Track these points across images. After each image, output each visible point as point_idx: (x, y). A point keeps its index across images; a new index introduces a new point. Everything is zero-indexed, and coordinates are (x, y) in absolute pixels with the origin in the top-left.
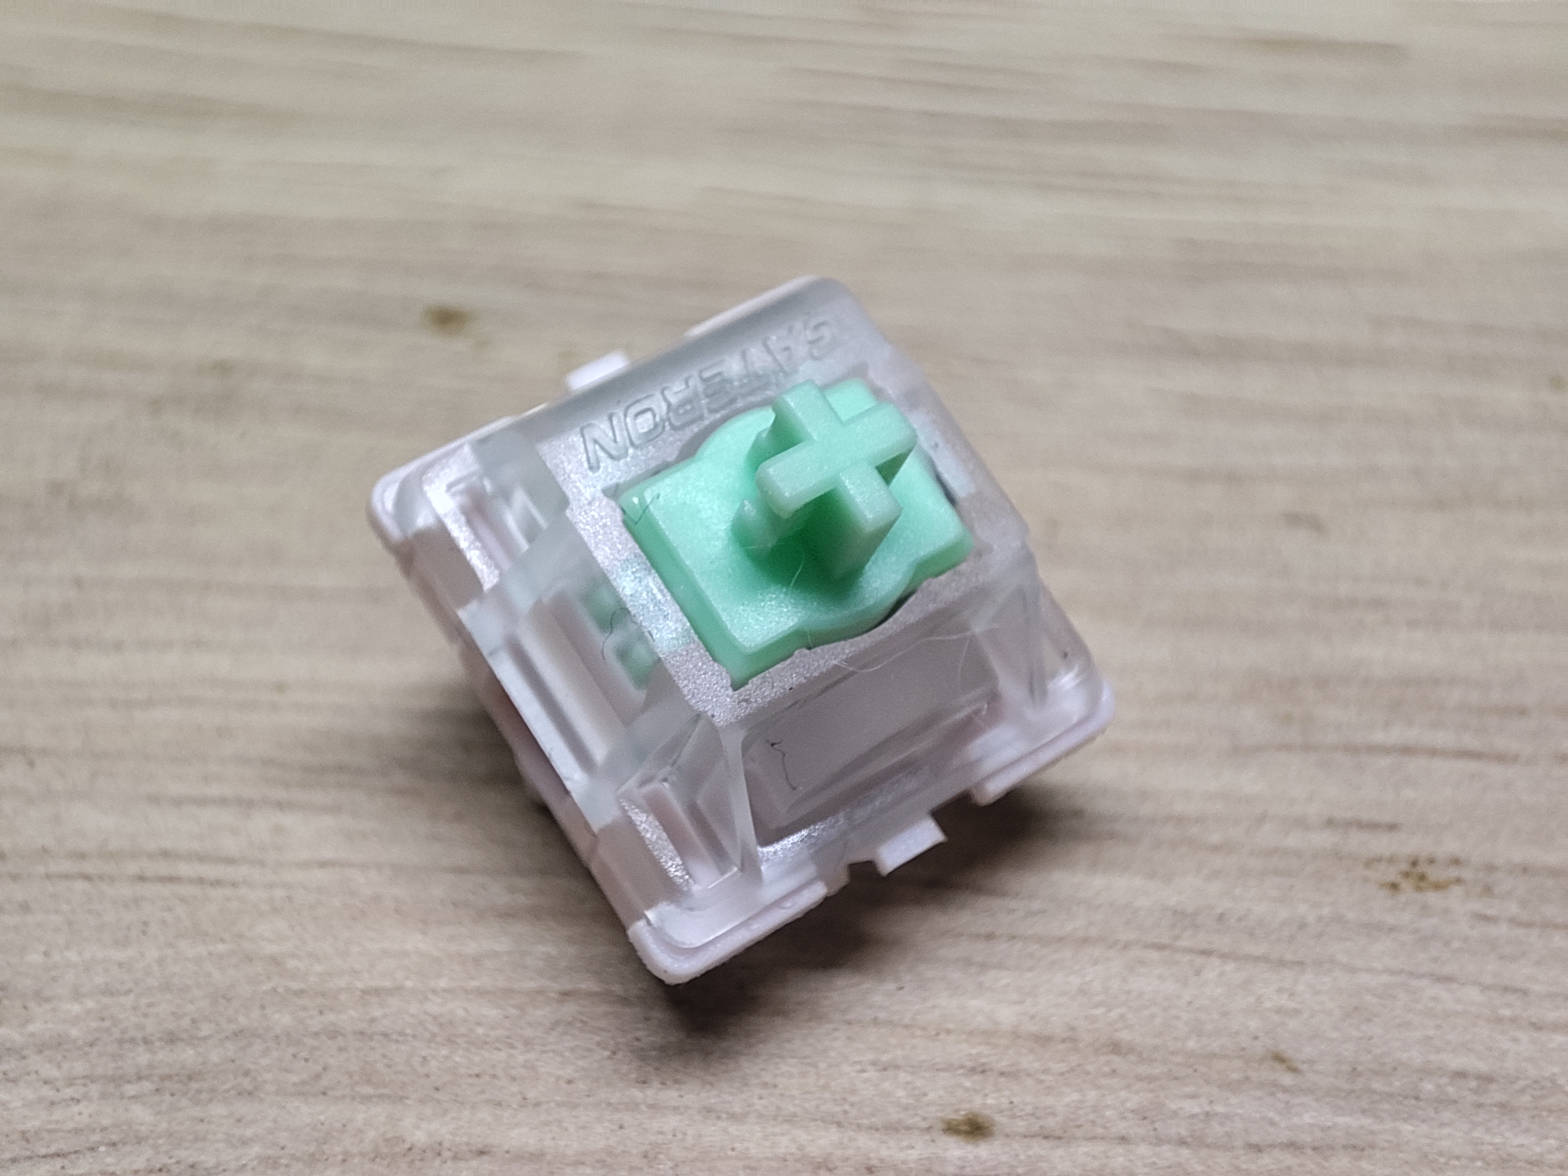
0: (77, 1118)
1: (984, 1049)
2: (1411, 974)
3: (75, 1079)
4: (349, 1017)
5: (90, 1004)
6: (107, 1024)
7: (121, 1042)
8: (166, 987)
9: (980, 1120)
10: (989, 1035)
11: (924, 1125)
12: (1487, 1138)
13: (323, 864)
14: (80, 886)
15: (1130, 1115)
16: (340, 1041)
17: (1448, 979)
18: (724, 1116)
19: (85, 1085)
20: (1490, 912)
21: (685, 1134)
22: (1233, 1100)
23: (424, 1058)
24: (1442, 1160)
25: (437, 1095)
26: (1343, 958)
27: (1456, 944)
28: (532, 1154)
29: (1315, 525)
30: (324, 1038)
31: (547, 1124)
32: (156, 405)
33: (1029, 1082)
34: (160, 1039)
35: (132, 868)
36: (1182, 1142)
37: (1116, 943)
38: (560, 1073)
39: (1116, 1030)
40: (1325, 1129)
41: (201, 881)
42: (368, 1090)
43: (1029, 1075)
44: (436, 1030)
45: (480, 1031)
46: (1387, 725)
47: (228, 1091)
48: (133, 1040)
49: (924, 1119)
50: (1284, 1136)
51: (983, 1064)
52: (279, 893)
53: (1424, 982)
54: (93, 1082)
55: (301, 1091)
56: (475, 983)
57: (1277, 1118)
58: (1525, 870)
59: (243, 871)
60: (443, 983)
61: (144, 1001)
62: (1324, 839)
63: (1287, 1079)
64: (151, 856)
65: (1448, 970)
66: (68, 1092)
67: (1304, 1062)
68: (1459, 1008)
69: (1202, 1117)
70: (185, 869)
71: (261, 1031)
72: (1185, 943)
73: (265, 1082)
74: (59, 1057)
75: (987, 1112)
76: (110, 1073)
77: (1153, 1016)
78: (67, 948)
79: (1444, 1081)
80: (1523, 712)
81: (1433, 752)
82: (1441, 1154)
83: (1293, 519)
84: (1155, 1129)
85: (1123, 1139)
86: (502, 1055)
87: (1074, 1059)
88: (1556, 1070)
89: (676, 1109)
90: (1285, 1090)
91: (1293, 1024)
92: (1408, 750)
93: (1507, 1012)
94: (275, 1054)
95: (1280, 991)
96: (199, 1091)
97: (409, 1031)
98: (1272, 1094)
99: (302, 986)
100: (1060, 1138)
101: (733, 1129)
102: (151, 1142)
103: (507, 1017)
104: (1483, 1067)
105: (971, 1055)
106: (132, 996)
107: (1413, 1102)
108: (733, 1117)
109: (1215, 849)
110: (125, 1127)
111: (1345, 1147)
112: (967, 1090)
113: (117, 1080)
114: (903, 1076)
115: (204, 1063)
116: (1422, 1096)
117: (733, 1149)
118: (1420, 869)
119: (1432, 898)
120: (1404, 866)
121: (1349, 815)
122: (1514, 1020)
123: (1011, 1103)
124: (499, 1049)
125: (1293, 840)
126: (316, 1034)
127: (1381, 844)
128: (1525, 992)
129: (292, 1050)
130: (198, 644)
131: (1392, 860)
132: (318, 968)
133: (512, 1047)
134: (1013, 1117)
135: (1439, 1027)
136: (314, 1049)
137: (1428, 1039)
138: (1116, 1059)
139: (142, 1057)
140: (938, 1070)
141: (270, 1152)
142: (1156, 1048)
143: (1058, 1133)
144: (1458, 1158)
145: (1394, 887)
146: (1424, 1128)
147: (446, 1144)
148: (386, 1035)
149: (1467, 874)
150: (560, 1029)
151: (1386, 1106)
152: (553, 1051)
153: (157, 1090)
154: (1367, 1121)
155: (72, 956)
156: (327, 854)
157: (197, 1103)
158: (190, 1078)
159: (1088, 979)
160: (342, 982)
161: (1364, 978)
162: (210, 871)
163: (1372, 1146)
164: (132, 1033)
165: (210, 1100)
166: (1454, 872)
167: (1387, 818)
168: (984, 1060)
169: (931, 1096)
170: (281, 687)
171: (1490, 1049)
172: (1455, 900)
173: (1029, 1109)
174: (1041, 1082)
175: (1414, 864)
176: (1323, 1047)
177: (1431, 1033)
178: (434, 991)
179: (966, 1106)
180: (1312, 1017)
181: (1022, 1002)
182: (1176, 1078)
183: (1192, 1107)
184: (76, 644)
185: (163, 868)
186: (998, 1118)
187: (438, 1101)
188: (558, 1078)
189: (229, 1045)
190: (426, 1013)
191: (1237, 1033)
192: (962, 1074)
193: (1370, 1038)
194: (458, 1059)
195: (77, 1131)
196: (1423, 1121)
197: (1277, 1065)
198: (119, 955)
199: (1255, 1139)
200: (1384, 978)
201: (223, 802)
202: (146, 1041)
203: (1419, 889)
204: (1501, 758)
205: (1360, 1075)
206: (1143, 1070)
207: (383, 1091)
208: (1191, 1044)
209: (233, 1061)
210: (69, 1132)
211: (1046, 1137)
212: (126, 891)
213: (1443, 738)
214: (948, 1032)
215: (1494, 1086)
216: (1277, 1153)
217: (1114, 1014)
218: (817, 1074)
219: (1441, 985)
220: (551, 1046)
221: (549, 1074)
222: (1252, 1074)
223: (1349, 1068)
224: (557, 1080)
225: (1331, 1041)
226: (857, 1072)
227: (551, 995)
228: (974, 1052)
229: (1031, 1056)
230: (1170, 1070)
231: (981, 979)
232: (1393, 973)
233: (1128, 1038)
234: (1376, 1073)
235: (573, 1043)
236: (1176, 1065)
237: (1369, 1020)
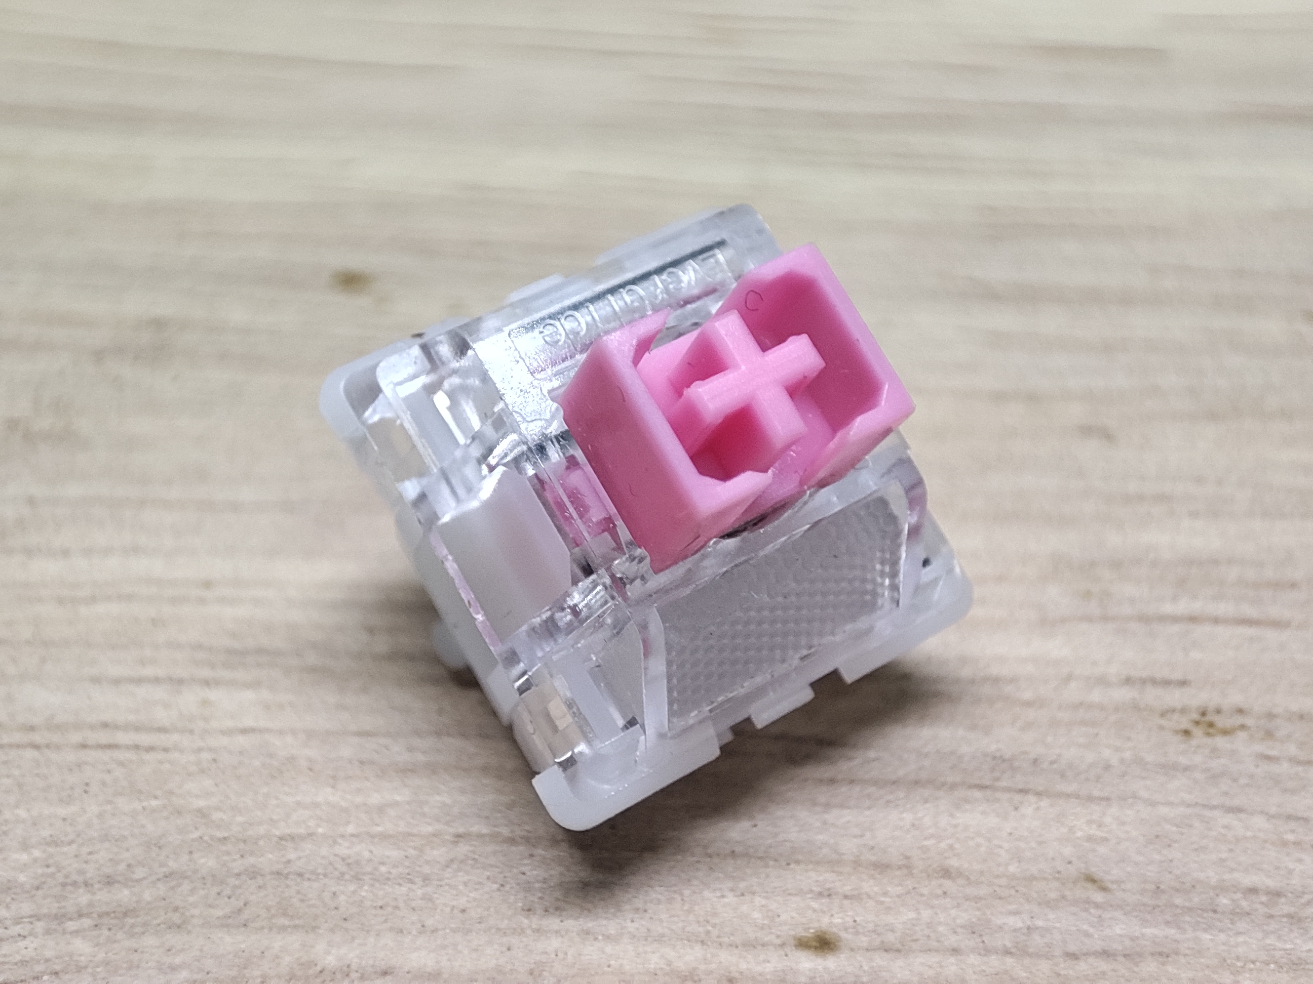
0: (24, 952)
1: (829, 877)
2: (1204, 806)
3: (22, 918)
4: (268, 860)
5: (37, 853)
6: (52, 870)
7: (64, 885)
8: (105, 838)
9: (827, 937)
10: (834, 864)
11: (778, 941)
12: (1279, 945)
13: (244, 731)
14: (29, 754)
15: (959, 930)
16: (260, 881)
17: (1238, 810)
18: (600, 937)
19: (31, 923)
20: (1272, 753)
21: (566, 954)
22: (1051, 916)
23: (334, 894)
24: (1239, 964)
25: (345, 925)
26: (1144, 794)
27: (1243, 781)
28: (430, 974)
29: (1107, 436)
30: (244, 877)
31: (444, 947)
32: (99, 355)
33: (871, 903)
34: (99, 882)
35: (76, 737)
36: (1007, 952)
37: (943, 784)
38: (454, 903)
39: (946, 858)
40: (1132, 939)
41: (137, 747)
42: (285, 921)
43: (869, 897)
44: (344, 869)
45: (383, 869)
46: (1175, 598)
47: (159, 925)
48: (75, 884)
49: (778, 937)
50: (1098, 945)
51: (829, 889)
52: (206, 756)
53: (1216, 813)
54: (39, 920)
55: (225, 924)
56: (380, 829)
57: (1091, 930)
58: (1302, 717)
59: (175, 737)
60: (351, 829)
61: (85, 850)
62: (1123, 694)
63: (1099, 897)
64: (92, 727)
65: (1236, 802)
66: (16, 930)
67: (1112, 883)
68: (1249, 834)
69: (1025, 931)
70: (122, 738)
71: (189, 873)
72: (1003, 784)
73: (192, 916)
74: (8, 899)
75: (835, 930)
76: (54, 911)
77: (978, 845)
78: (17, 806)
79: (1239, 896)
80: (1293, 585)
81: (1216, 621)
82: (1238, 958)
83: (1087, 431)
84: (983, 942)
85: (955, 951)
86: (404, 889)
87: (910, 883)
89: (557, 932)
90: (1097, 906)
91: (1102, 850)
92: (1193, 619)
93: (1290, 837)
94: (202, 892)
95: (1090, 822)
96: (133, 926)
97: (320, 871)
98: (1086, 910)
99: (226, 835)
100: (898, 951)
101: (609, 949)
102: (90, 970)
103: (407, 857)
104: (1271, 883)
105: (817, 881)
106: (74, 846)
107: (1211, 914)
108: (608, 938)
109: (1028, 704)
110: (66, 958)
111: (1152, 954)
112: (815, 911)
113: (60, 917)
114: (758, 901)
115: (138, 902)
116: (1219, 909)
117: (609, 966)
118: (1209, 718)
119: (1220, 742)
120: (1195, 716)
121: (1144, 674)
122: (1297, 844)
123: (855, 921)
124: (400, 885)
125: (1096, 696)
126: (238, 875)
127: (1175, 697)
128: (1306, 819)
129: (216, 889)
130: (135, 550)
131: (1183, 711)
132: (240, 819)
133: (412, 882)
134: (857, 933)
135: (1231, 850)
136: (235, 887)
137: (1223, 860)
138: (947, 883)
139: (83, 898)
140: (790, 894)
141: (196, 976)
142: (982, 873)
143: (899, 946)
144: (1253, 962)
145: (1187, 733)
146: (1222, 937)
147: (354, 967)
148: (300, 875)
149: (1249, 721)
150: (455, 866)
151: (1187, 919)
152: (447, 884)
153: (96, 926)
154: (1172, 932)
155: (22, 813)
156: (248, 722)
157: (132, 935)
158: (125, 914)
159: (920, 815)
160: (262, 830)
161: (1164, 810)
162: (145, 739)
163: (1177, 953)
164: (74, 877)
165: (143, 933)
166: (1239, 720)
167: (1178, 675)
168: (828, 886)
169: (784, 917)
170: (207, 584)
171: (1277, 868)
172: (1240, 743)
173: (871, 926)
174: (882, 903)
175: (1203, 714)
176: (1129, 869)
177: (1224, 856)
178: (342, 836)
179: (816, 925)
180: (1118, 843)
181: (861, 836)
182: (1000, 898)
183: (1014, 922)
184: (29, 552)
185: (103, 737)
186: (843, 935)
187: (346, 930)
188: (453, 907)
189: (160, 885)
190: (336, 855)
191: (1053, 859)
192: (811, 898)
193: (1171, 861)
194: (363, 894)
195: (24, 963)
196: (1221, 931)
197: (1089, 885)
198: (62, 811)
199: (1072, 948)
200: (1182, 809)
201: (157, 680)
202: (86, 884)
203: (1208, 734)
204: (1278, 624)
205: (1163, 892)
206: (970, 891)
207: (297, 922)
208: (1012, 869)
209: (164, 899)
210: (16, 964)
211: (886, 951)
212: (71, 757)
213: (1224, 608)
214: (798, 862)
215: (1283, 900)
216: (1091, 960)
217: (943, 845)
218: (683, 900)
219: (1231, 815)
220: (447, 881)
221: (445, 905)
222: (1068, 893)
223: (1153, 887)
224: (452, 910)
225: (1136, 864)
226: (718, 897)
227: (446, 837)
228: (821, 878)
229: (872, 882)
230: (995, 891)
231: (826, 816)
232: (1189, 806)
233: (957, 865)
234: (1177, 890)
235: (466, 878)
236: (1000, 886)
237: (1169, 846)
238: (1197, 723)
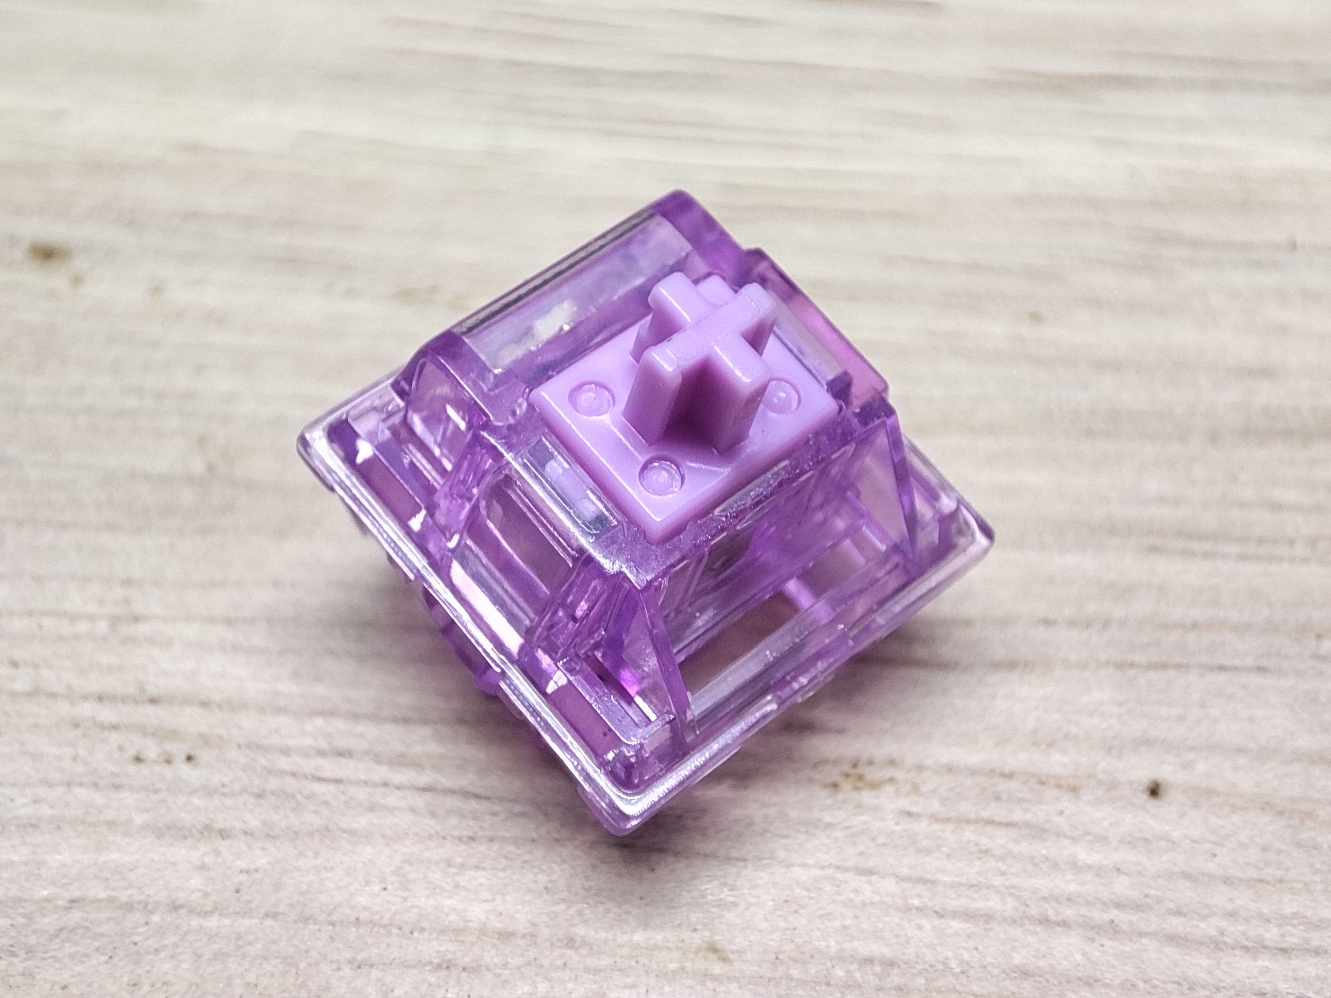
1: (452, 946)
2: (838, 867)
10: (458, 933)
17: (871, 872)
20: (914, 809)
22: (667, 989)
26: (781, 854)
33: (489, 976)
38: (56, 979)
39: (573, 925)
43: (488, 969)
51: (449, 960)
53: (849, 876)
58: (950, 769)
62: (782, 741)
63: (718, 968)
65: (871, 863)
67: (733, 952)
68: (877, 898)
72: (644, 842)
77: (608, 911)
79: (854, 966)
80: (968, 622)
81: (886, 661)
87: (532, 953)
88: (950, 954)
90: (714, 978)
91: (730, 916)
92: (864, 659)
93: (916, 902)
95: (723, 885)
98: (702, 983)
103: (12, 925)
104: (887, 952)
105: (438, 952)
107: (824, 987)
112: (431, 985)
114: (375, 973)
116: (833, 982)
118: (860, 770)
119: (866, 796)
120: (847, 768)
122: (921, 909)
127: (830, 746)
128: (934, 883)
131: (836, 762)
133: (14, 954)
135: (856, 917)
137: (845, 927)
138: (569, 952)
140: (407, 967)
142: (606, 941)
145: (835, 786)
149: (899, 774)
150: (63, 936)
152: (54, 957)
159: (554, 877)
161: (798, 873)
167: (837, 722)
168: (450, 956)
171: (897, 936)
172: (885, 798)
174: (500, 975)
175: (855, 766)
176: (752, 938)
177: (848, 922)
180: (746, 909)
181: (493, 900)
182: (620, 970)
191: (680, 926)
192: (430, 971)
193: (795, 929)
197: (711, 956)
200: (815, 872)
203: (856, 789)
204: (945, 666)
205: (782, 963)
206: (591, 962)
208: (639, 936)
213: (896, 648)
214: (422, 930)
215: (895, 971)
218: (296, 973)
219: (863, 878)
220: (54, 953)
221: (45, 980)
222: (688, 965)
223: (773, 956)
224: (53, 986)
225: (761, 931)
226: (333, 970)
227: (60, 903)
228: (442, 949)
229: (493, 951)
230: (615, 962)
231: (459, 879)
232: (822, 867)
233: (582, 933)
234: (795, 961)
235: (73, 950)
236: (622, 957)
237: (796, 912)
238: (847, 775)
